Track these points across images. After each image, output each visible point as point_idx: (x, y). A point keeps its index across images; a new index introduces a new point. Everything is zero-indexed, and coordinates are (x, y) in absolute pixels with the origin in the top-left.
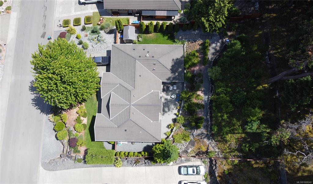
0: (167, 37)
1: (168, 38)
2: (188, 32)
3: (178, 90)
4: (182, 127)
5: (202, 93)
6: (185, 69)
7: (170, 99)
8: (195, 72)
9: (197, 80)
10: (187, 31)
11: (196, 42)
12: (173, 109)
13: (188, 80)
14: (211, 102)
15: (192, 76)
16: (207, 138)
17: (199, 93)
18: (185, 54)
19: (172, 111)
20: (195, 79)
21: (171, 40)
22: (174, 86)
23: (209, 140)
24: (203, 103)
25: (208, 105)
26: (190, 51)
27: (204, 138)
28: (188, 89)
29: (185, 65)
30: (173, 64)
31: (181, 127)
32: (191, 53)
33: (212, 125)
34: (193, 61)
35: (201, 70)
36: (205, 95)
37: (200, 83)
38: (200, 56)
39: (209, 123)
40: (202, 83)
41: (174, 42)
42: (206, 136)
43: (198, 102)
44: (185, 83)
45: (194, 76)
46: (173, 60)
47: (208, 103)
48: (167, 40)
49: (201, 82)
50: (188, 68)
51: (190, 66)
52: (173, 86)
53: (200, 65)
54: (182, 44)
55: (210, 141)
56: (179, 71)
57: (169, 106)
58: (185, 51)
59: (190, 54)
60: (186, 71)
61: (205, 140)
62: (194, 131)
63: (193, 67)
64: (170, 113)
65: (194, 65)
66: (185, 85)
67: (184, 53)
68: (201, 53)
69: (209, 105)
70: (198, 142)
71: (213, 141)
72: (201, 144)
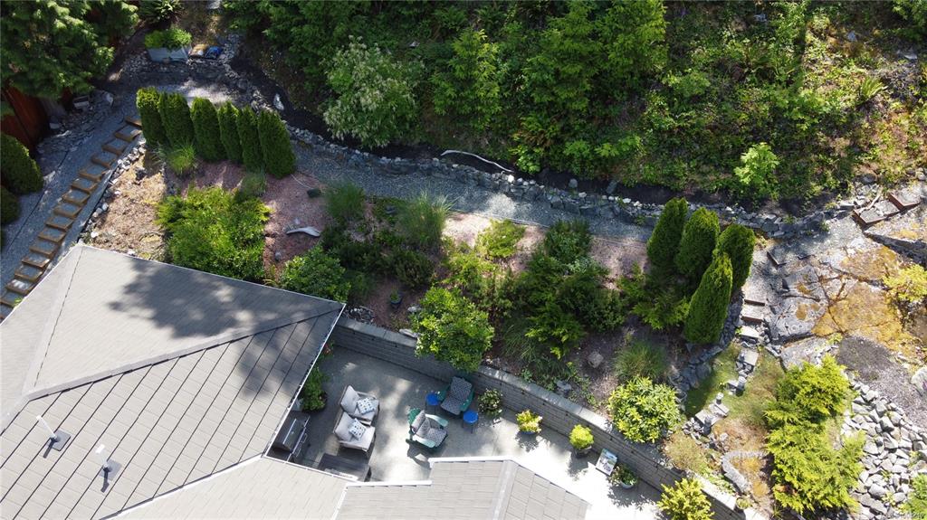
9: (366, 233)
11: (121, 191)
16: (821, 240)
20: (359, 238)
25: (569, 200)
26: (151, 244)
31: (708, 430)
33: (725, 196)
55: (848, 226)
62: (754, 322)
70: (854, 308)
71: (845, 204)
72: (873, 294)
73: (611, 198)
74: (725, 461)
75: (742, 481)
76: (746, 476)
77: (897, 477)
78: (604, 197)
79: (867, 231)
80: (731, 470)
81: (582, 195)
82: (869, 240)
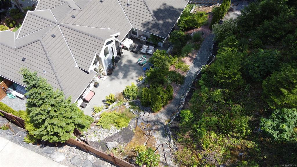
7: (135, 64)
12: (132, 78)
19: (128, 80)
24: (185, 75)
42: (162, 129)
46: (165, 4)
56: (167, 20)
61: (157, 135)
62: (144, 114)
64: (124, 81)
70: (141, 137)
72: (143, 143)
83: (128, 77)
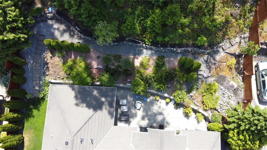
0: (34, 110)
1: (36, 108)
2: (28, 75)
3: (129, 98)
4: (191, 94)
5: (137, 58)
6: (93, 84)
7: (143, 112)
8: (100, 67)
9: (114, 66)
10: (26, 76)
11: (48, 61)
12: (160, 107)
13: (113, 80)
14: (154, 44)
15: (106, 72)
16: (215, 54)
17: (137, 63)
18: (67, 81)
19: (163, 109)
20: (113, 67)
21: (40, 103)
22: (121, 103)
23: (218, 51)
24: (155, 58)
25: (159, 49)
26: (62, 74)
27: (214, 59)
28: (129, 80)
29: (87, 84)
30: (84, 105)
31: (192, 96)
32: (65, 72)
33: (194, 45)
34: (80, 70)
35: (98, 57)
36: (142, 54)
37: (121, 60)
38: (73, 57)
39: (190, 49)
40: (120, 57)
41: (44, 99)
42: (212, 56)
43: (152, 66)
44: (118, 85)
45: (107, 70)
46: (77, 105)
47: (156, 50)
48: (39, 110)
49: (118, 58)
50: (93, 78)
51: (90, 74)
52: (121, 105)
53: (90, 57)
54: (49, 85)
55: (221, 50)
56: (97, 95)
57: (154, 113)
58: (61, 81)
59: (68, 73)
60: (98, 81)
61: (218, 57)
62: (201, 75)
63: (92, 70)
64: (165, 113)
65: (88, 68)
66: (121, 85)
67: (66, 84)
68: (68, 55)
69: (159, 47)
70: (220, 69)
71: (220, 45)
72: (224, 65)
73: (169, 48)
74: (195, 101)
75: (198, 104)
76: (199, 103)
77: (225, 101)
78: (167, 48)
79: (224, 51)
80: (196, 103)
81: (162, 48)
82: (225, 53)
83: (160, 111)
